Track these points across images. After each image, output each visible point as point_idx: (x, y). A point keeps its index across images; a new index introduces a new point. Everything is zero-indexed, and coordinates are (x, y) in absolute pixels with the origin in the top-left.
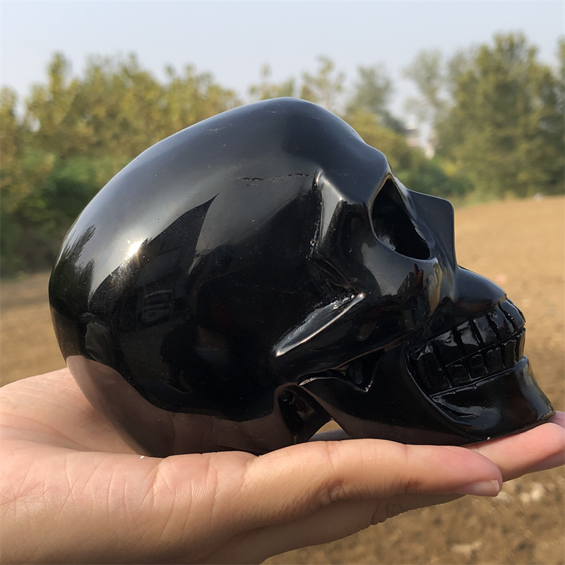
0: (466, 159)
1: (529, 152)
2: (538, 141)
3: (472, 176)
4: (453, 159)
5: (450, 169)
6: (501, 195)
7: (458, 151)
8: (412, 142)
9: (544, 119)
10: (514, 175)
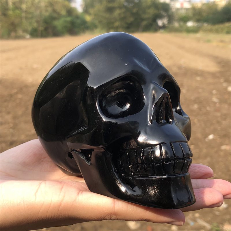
0: (95, 15)
1: (119, 14)
2: (123, 10)
3: (96, 22)
4: (90, 14)
5: (88, 18)
7: (92, 11)
8: (73, 5)
10: (113, 23)
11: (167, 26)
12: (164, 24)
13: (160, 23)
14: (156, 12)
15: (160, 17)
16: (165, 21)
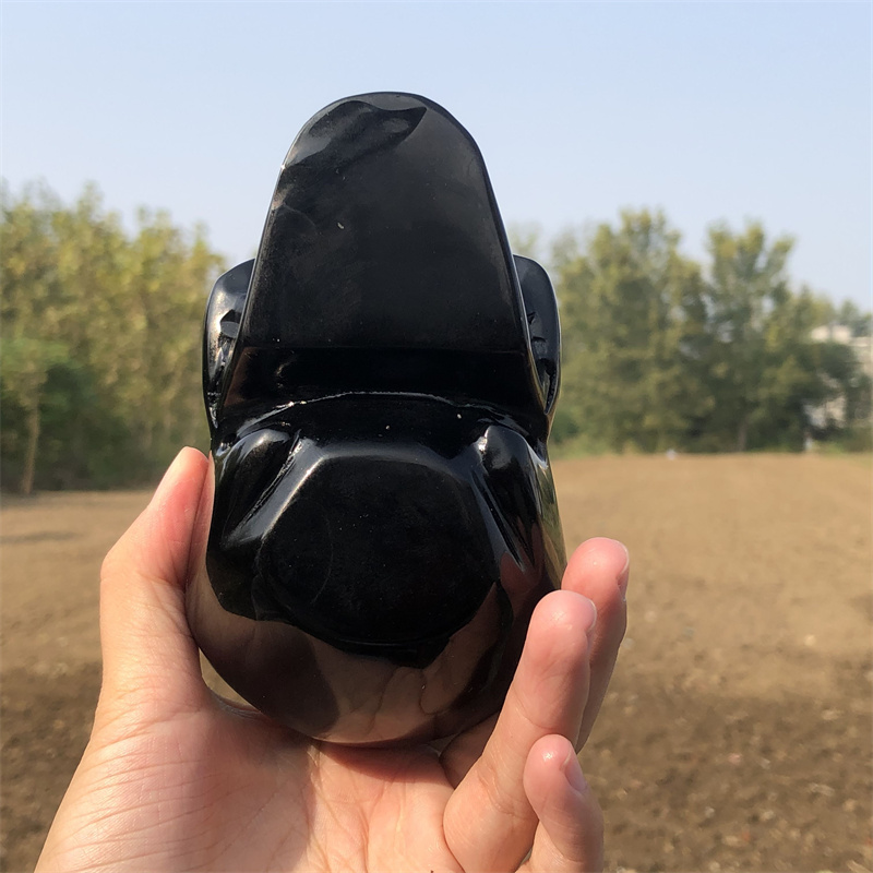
1: (662, 386)
2: (676, 370)
6: (618, 445)
9: (687, 339)
11: (841, 426)
12: (830, 421)
13: (818, 416)
14: (800, 376)
15: (818, 395)
16: (836, 410)
